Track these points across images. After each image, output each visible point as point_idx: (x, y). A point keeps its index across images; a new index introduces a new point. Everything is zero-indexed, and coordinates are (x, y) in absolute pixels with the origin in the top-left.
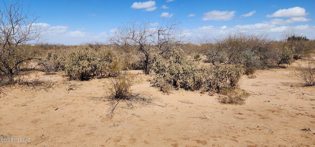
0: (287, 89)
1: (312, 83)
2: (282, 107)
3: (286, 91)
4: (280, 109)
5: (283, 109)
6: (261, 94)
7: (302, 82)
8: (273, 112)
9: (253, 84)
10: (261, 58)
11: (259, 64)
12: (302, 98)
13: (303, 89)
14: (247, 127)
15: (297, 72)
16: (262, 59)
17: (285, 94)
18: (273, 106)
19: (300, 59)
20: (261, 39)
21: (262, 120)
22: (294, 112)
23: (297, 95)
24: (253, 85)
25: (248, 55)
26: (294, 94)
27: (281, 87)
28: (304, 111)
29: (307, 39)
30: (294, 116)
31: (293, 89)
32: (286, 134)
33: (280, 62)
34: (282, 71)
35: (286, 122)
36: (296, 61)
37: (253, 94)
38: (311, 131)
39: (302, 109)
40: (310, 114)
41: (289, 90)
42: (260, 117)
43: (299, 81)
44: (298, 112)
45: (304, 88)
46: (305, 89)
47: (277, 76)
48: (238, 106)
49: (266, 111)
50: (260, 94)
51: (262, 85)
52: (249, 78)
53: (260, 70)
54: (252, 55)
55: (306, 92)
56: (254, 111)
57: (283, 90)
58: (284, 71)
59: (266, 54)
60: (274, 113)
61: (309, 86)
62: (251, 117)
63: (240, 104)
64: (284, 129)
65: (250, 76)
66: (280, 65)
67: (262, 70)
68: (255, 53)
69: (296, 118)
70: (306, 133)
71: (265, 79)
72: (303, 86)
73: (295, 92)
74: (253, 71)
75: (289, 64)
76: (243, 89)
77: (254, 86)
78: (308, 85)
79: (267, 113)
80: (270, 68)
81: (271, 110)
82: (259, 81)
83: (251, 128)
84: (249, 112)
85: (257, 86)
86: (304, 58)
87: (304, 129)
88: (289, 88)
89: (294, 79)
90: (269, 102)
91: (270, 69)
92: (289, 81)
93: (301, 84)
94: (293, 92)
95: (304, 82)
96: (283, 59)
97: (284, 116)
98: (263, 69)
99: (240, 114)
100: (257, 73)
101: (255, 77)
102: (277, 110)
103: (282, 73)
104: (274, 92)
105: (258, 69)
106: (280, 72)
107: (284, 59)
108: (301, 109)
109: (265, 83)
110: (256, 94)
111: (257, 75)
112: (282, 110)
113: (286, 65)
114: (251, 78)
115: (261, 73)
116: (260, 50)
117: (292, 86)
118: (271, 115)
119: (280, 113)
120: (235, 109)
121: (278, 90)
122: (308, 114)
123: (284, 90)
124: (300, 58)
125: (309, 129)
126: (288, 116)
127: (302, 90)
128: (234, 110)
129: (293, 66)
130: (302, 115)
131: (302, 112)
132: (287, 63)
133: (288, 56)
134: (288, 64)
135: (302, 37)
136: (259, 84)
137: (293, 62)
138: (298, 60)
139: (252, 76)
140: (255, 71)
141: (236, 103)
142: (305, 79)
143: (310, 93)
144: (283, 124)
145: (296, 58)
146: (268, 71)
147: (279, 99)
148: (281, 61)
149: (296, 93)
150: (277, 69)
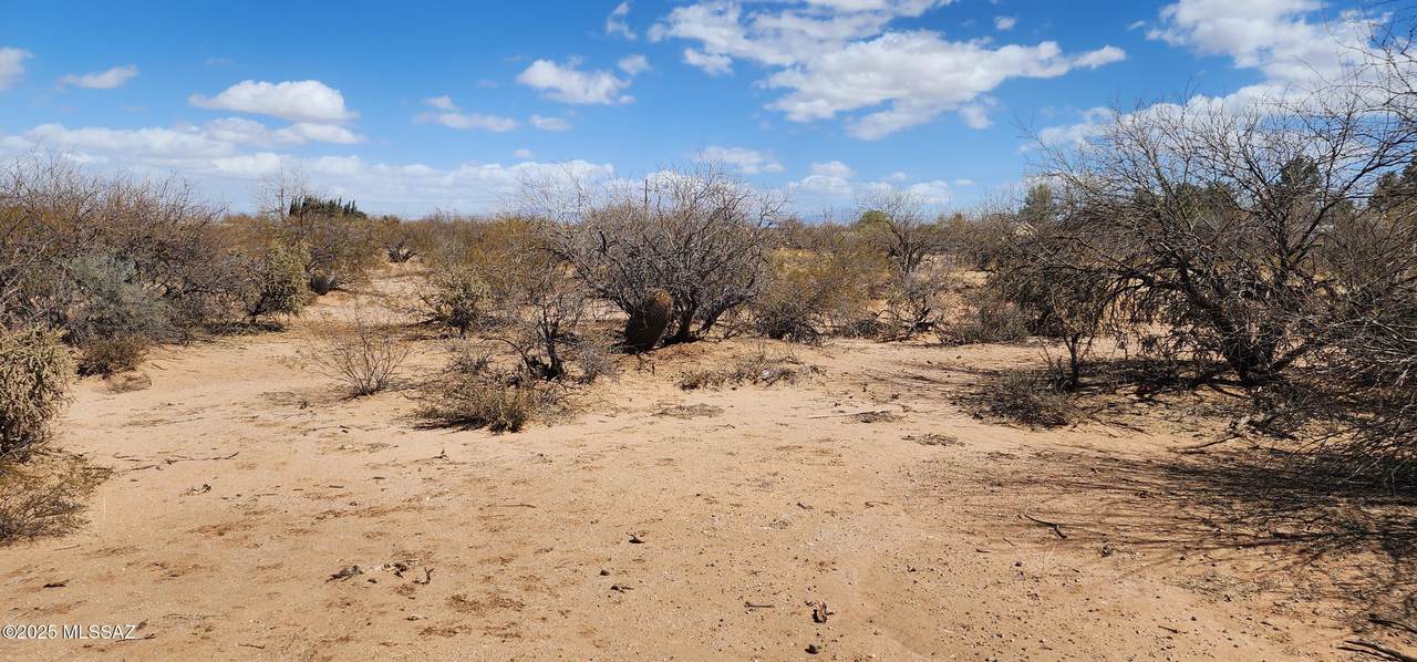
0: (286, 417)
1: (374, 384)
2: (263, 502)
3: (282, 428)
4: (256, 513)
5: (270, 509)
6: (172, 459)
7: (342, 382)
8: (221, 534)
9: (136, 419)
10: (168, 292)
11: (161, 320)
12: (342, 448)
13: (343, 410)
14: (85, 647)
15: (321, 344)
16: (178, 296)
17: (277, 442)
18: (225, 504)
19: (335, 289)
20: (163, 201)
21: (167, 585)
22: (308, 513)
23: (323, 440)
24: (137, 424)
25: (101, 275)
26: (312, 436)
27: (263, 415)
28: (345, 499)
29: (361, 213)
30: (307, 527)
31: (308, 417)
32: (270, 616)
33: (259, 307)
34: (271, 345)
35: (274, 562)
36: (321, 299)
37: (128, 465)
38: (361, 573)
39: (340, 491)
40: (367, 506)
41: (295, 421)
42: (159, 573)
43: (333, 380)
44: (324, 506)
45: (350, 404)
46: (350, 410)
47: (245, 368)
48: (45, 548)
49: (190, 535)
50: (169, 462)
51: (179, 418)
52: (116, 389)
53: (169, 347)
54: (124, 276)
55: (356, 422)
56: (135, 549)
57: (270, 426)
58: (277, 345)
59: (195, 270)
60: (228, 535)
61: (363, 394)
62: (113, 584)
63: (59, 534)
64: (263, 596)
65: (119, 378)
66: (259, 318)
67: (181, 348)
68: (137, 266)
69: (314, 537)
70: (343, 589)
71: (195, 387)
72: (345, 399)
73: (316, 426)
74: (134, 355)
75: (296, 313)
76: (76, 452)
77: (138, 429)
78: (363, 392)
79: (197, 546)
80: (217, 333)
81: (215, 524)
82: (166, 399)
83: (102, 645)
84: (100, 565)
85: (154, 423)
86: (347, 287)
87: (337, 572)
88: (294, 416)
89: (312, 374)
90: (209, 488)
91: (217, 338)
92: (294, 386)
93: (338, 389)
94: (307, 427)
95: (349, 383)
96: (267, 294)
97: (267, 538)
98: (185, 340)
99: (55, 586)
100: (156, 362)
101: (146, 382)
102: (241, 517)
103: (270, 354)
104: (234, 440)
105: (160, 343)
106: (262, 348)
107: (274, 294)
108: (335, 492)
109: (189, 404)
110: (146, 464)
111: (152, 373)
112: (262, 512)
113: (282, 318)
114: (126, 388)
115: (175, 363)
116: (162, 252)
117: (305, 404)
118: (211, 548)
119: (251, 532)
120: (25, 568)
121: (250, 430)
122: (358, 508)
123: (275, 425)
124: (333, 287)
125: (355, 568)
126: (283, 536)
127: (342, 413)
128: (18, 572)
129: (309, 318)
130: (337, 515)
131: (338, 506)
132: (287, 310)
133: (286, 282)
134: (291, 314)
135: (343, 205)
136: (166, 414)
137: (310, 303)
138: (329, 293)
139: (130, 379)
140: (142, 352)
141: (34, 533)
142: (349, 370)
143: (367, 422)
144: (262, 576)
145: (320, 287)
146: (206, 349)
147: (251, 467)
148: (262, 301)
149: (322, 431)
150: (250, 337)
